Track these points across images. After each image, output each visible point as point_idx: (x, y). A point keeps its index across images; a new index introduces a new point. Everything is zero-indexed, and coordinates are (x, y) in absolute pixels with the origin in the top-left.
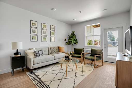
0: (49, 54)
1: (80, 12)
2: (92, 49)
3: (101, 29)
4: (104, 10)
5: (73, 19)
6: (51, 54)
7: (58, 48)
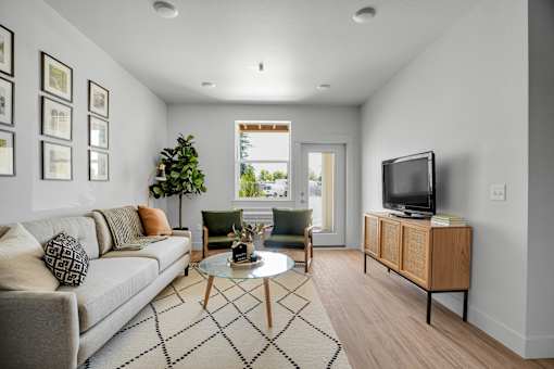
0: (100, 256)
1: (258, 68)
2: (274, 210)
3: (294, 142)
4: (323, 86)
5: (204, 84)
6: (112, 249)
7: (135, 216)
